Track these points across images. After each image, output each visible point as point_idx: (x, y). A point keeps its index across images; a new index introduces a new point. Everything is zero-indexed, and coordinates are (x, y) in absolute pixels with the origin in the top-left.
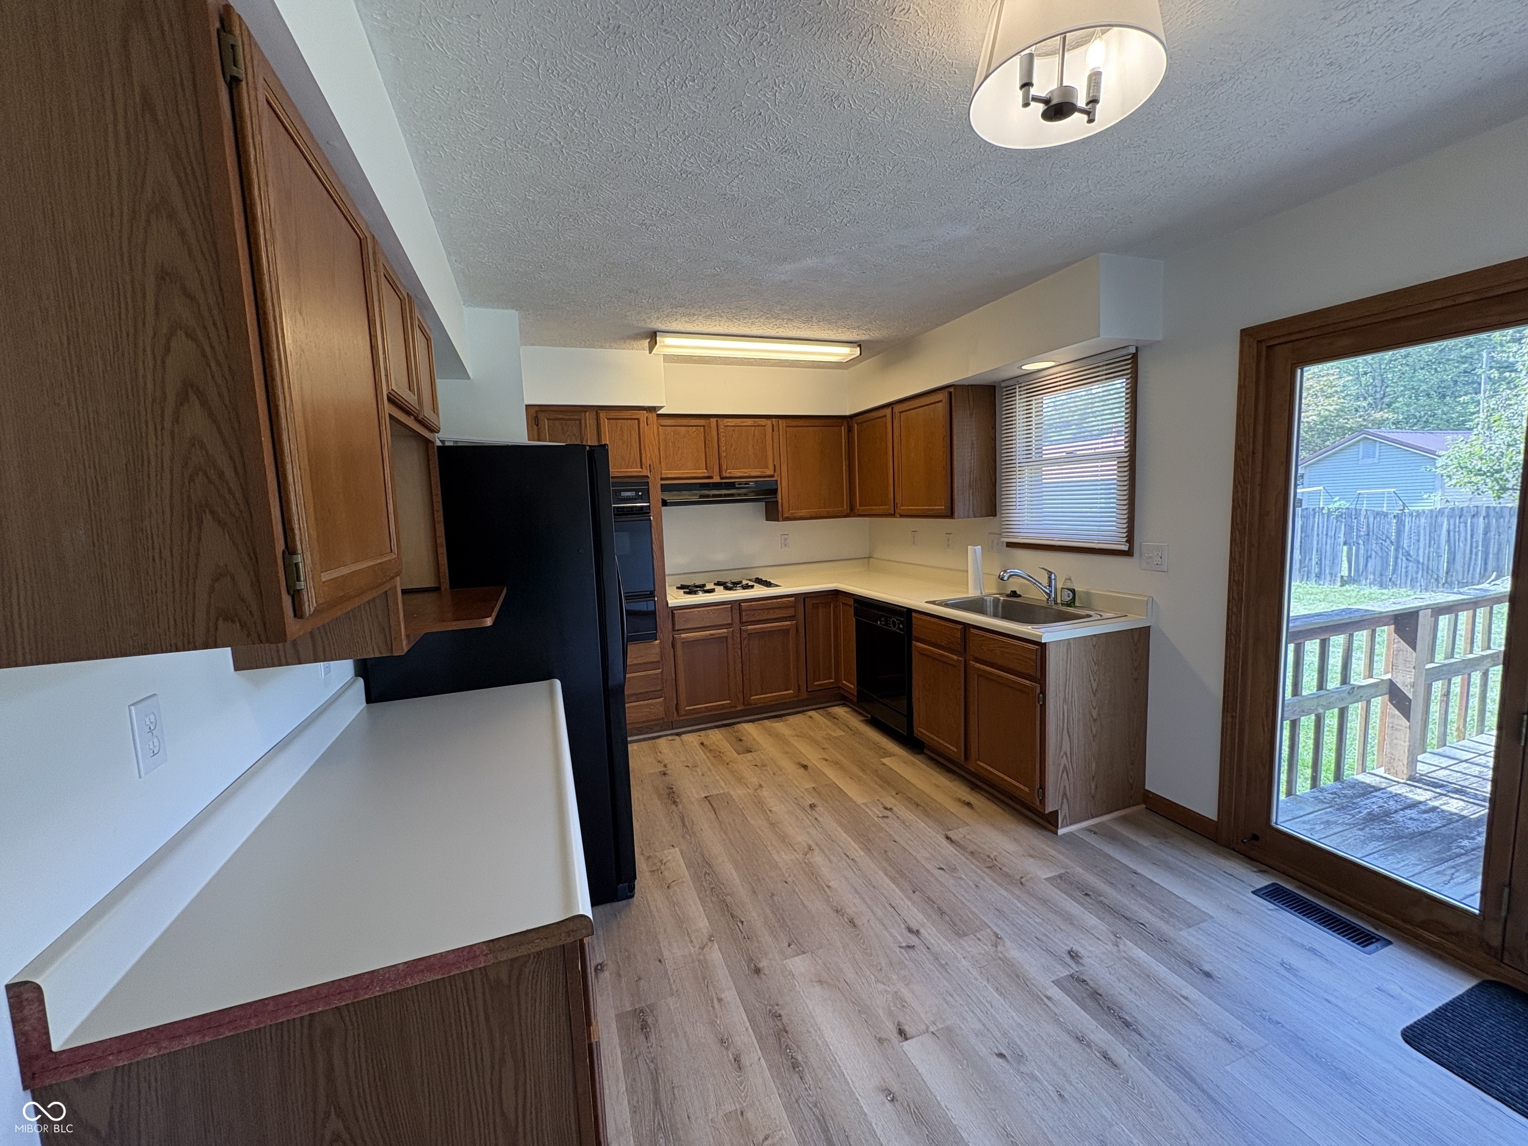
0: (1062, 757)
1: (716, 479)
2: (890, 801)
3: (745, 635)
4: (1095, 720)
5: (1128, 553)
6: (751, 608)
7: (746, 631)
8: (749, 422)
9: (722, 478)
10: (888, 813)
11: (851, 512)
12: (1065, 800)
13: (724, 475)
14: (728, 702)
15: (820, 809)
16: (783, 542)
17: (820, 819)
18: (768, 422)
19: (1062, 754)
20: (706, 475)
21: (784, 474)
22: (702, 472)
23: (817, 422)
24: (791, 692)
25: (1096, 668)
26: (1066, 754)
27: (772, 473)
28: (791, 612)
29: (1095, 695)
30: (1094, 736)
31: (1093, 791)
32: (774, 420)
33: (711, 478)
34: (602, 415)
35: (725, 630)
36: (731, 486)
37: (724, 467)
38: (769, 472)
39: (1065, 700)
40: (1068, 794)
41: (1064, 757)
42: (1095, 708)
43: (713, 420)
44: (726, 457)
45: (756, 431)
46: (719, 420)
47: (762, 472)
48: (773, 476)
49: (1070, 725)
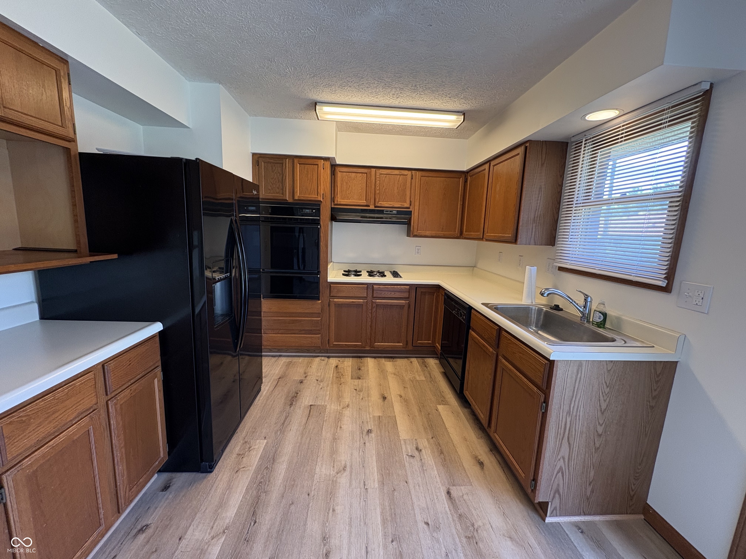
0: (559, 460)
1: (372, 207)
2: (424, 443)
3: (374, 305)
4: (600, 435)
5: (667, 289)
6: (379, 289)
7: (375, 303)
8: (397, 172)
9: (375, 207)
10: (416, 453)
11: (460, 236)
12: (557, 495)
13: (377, 205)
14: (360, 343)
15: (373, 435)
16: (417, 251)
17: (367, 444)
18: (409, 173)
19: (559, 457)
20: (365, 204)
21: (417, 208)
22: (364, 202)
23: (443, 175)
24: (401, 344)
25: (607, 390)
26: (564, 458)
27: (408, 206)
28: (406, 295)
29: (602, 413)
30: (597, 449)
31: (588, 494)
32: (413, 172)
33: (369, 206)
34: (296, 161)
35: (362, 301)
36: (381, 212)
37: (377, 200)
38: (406, 205)
39: (569, 413)
40: (561, 491)
41: (562, 460)
42: (601, 425)
43: (373, 170)
44: (379, 193)
45: (400, 179)
46: (377, 170)
47: (401, 204)
48: (409, 208)
49: (572, 435)
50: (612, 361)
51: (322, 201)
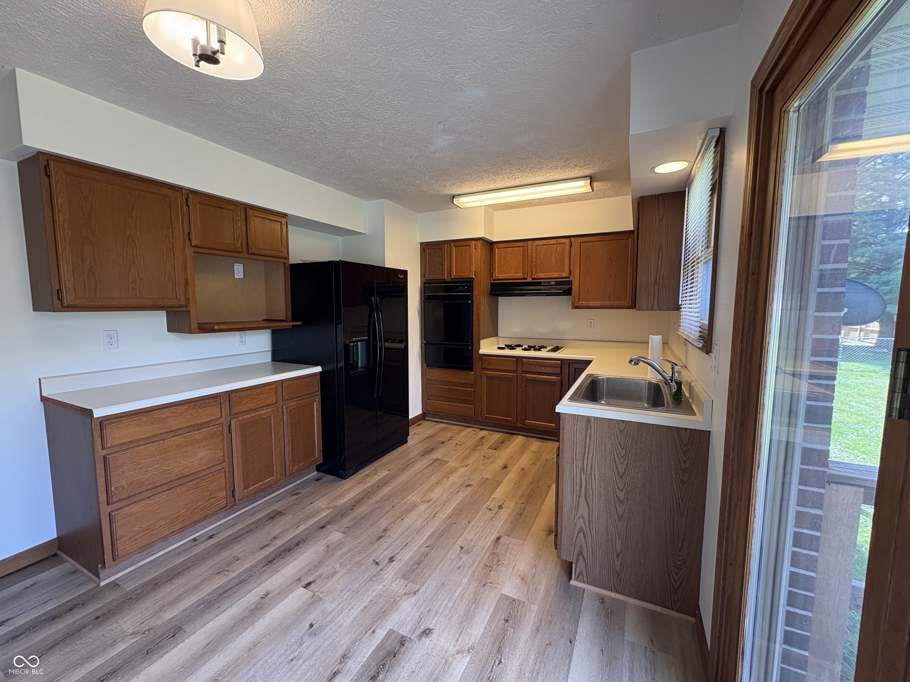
0: (579, 518)
1: (529, 280)
3: (524, 380)
4: (622, 502)
6: (529, 363)
7: (525, 377)
8: (553, 241)
9: (533, 279)
10: (496, 509)
11: (633, 306)
12: (581, 558)
13: (533, 277)
14: (510, 419)
15: (470, 488)
16: (589, 324)
18: (567, 241)
19: (578, 515)
20: (522, 277)
21: (577, 276)
22: (520, 275)
23: (606, 238)
24: (554, 425)
25: (623, 453)
26: (583, 518)
27: (567, 275)
28: (558, 371)
29: (621, 477)
30: (620, 517)
31: (618, 568)
32: (572, 239)
33: (526, 279)
34: (452, 244)
35: (511, 374)
36: (539, 284)
37: (534, 272)
38: (565, 274)
39: (582, 469)
40: (585, 554)
41: (581, 519)
42: (622, 490)
43: (530, 242)
44: (535, 265)
45: (558, 248)
46: (533, 242)
47: (559, 274)
48: (569, 278)
49: (589, 494)
50: (623, 421)
51: (474, 277)
